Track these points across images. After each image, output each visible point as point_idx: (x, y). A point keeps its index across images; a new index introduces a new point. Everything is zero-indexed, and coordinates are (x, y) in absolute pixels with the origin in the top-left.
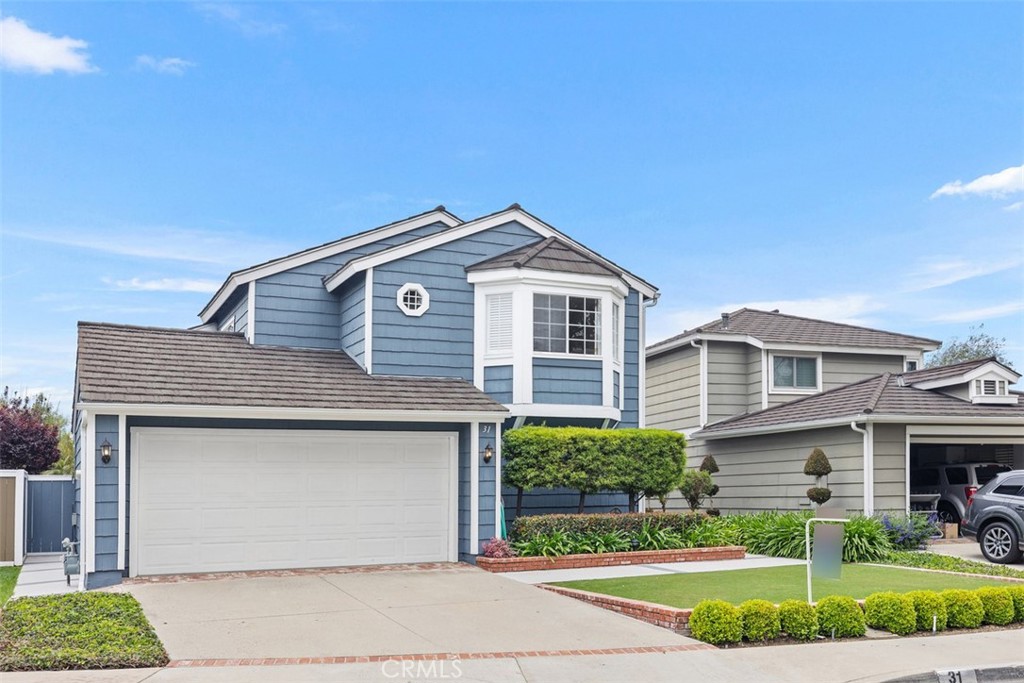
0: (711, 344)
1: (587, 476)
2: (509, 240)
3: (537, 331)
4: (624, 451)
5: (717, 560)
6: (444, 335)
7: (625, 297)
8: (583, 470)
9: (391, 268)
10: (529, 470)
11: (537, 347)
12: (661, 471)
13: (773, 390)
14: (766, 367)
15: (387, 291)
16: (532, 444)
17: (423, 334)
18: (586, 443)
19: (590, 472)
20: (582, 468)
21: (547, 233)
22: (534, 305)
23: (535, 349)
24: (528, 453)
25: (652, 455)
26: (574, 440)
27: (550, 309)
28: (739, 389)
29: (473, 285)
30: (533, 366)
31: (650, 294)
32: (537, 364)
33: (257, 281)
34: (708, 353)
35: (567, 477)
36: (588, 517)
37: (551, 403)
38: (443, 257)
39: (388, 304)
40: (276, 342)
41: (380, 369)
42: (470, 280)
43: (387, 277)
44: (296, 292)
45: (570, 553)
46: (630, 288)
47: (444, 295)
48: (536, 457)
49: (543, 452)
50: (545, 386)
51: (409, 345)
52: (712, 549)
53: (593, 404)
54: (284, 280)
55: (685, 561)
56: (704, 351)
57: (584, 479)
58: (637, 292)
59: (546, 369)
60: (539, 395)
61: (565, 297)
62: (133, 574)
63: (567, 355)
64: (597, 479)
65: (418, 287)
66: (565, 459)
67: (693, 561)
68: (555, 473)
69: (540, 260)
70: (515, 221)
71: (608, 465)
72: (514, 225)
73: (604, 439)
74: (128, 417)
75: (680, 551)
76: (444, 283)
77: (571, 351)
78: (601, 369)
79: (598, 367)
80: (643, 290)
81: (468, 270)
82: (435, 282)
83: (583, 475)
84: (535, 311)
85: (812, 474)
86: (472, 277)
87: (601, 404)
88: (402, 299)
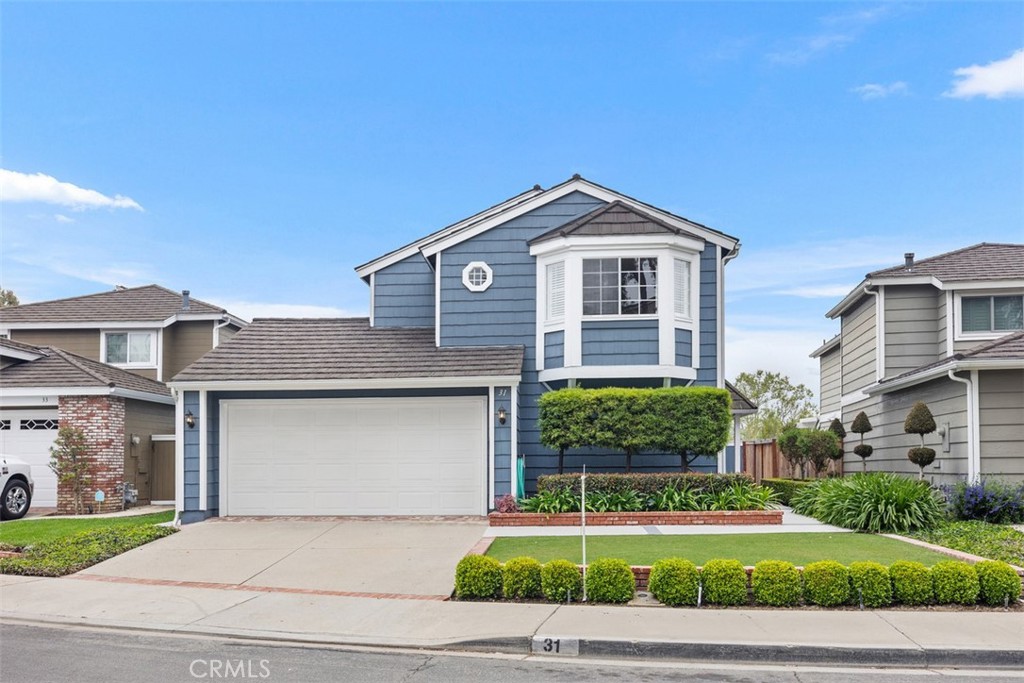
0: (889, 289)
1: (614, 436)
2: (571, 210)
3: (586, 296)
4: (653, 411)
5: (747, 524)
6: (507, 306)
7: (701, 252)
8: (609, 430)
9: (458, 250)
10: (554, 431)
11: (587, 311)
12: (697, 430)
13: (960, 335)
14: (953, 310)
15: (453, 271)
16: (556, 405)
17: (487, 307)
18: (611, 404)
19: (618, 432)
20: (610, 428)
21: (610, 198)
22: (584, 271)
23: (585, 313)
24: (553, 414)
25: (685, 414)
26: (599, 401)
27: (601, 273)
28: (927, 338)
29: (535, 257)
30: (583, 329)
31: (730, 246)
32: (586, 327)
33: (376, 272)
34: (885, 299)
35: (593, 437)
36: (608, 476)
37: (602, 364)
38: (505, 234)
39: (454, 283)
40: (391, 324)
41: (447, 342)
42: (531, 254)
43: (453, 259)
44: (408, 279)
45: (568, 511)
46: (706, 242)
47: (507, 270)
48: (559, 418)
49: (567, 413)
50: (594, 348)
51: (474, 319)
52: (737, 513)
53: (649, 364)
54: (398, 269)
55: (705, 524)
56: (880, 299)
57: (611, 439)
58: (715, 245)
59: (597, 332)
60: (587, 358)
61: (617, 259)
62: (222, 513)
63: (620, 317)
64: (625, 439)
65: (482, 265)
66: (590, 420)
67: (714, 524)
68: (579, 433)
69: (591, 226)
70: (576, 191)
71: (637, 424)
72: (577, 195)
73: (630, 399)
74: (208, 392)
75: (697, 513)
76: (508, 258)
77: (623, 313)
78: (657, 328)
79: (654, 326)
80: (721, 242)
81: (530, 243)
82: (498, 258)
83: (609, 434)
84: (584, 277)
85: (915, 432)
86: (534, 250)
87: (658, 364)
88: (468, 277)
